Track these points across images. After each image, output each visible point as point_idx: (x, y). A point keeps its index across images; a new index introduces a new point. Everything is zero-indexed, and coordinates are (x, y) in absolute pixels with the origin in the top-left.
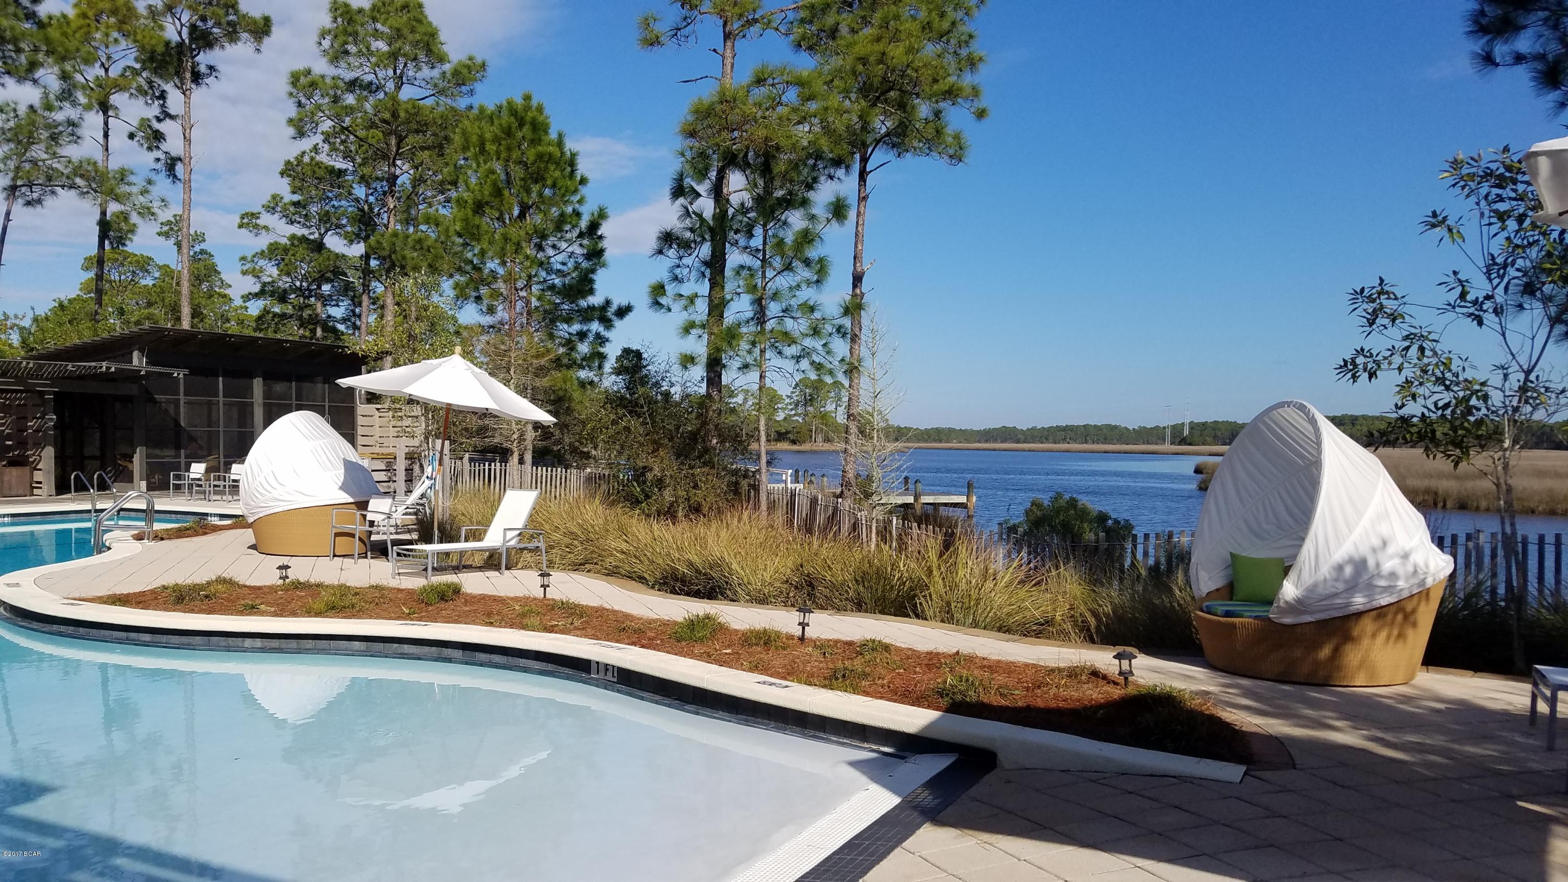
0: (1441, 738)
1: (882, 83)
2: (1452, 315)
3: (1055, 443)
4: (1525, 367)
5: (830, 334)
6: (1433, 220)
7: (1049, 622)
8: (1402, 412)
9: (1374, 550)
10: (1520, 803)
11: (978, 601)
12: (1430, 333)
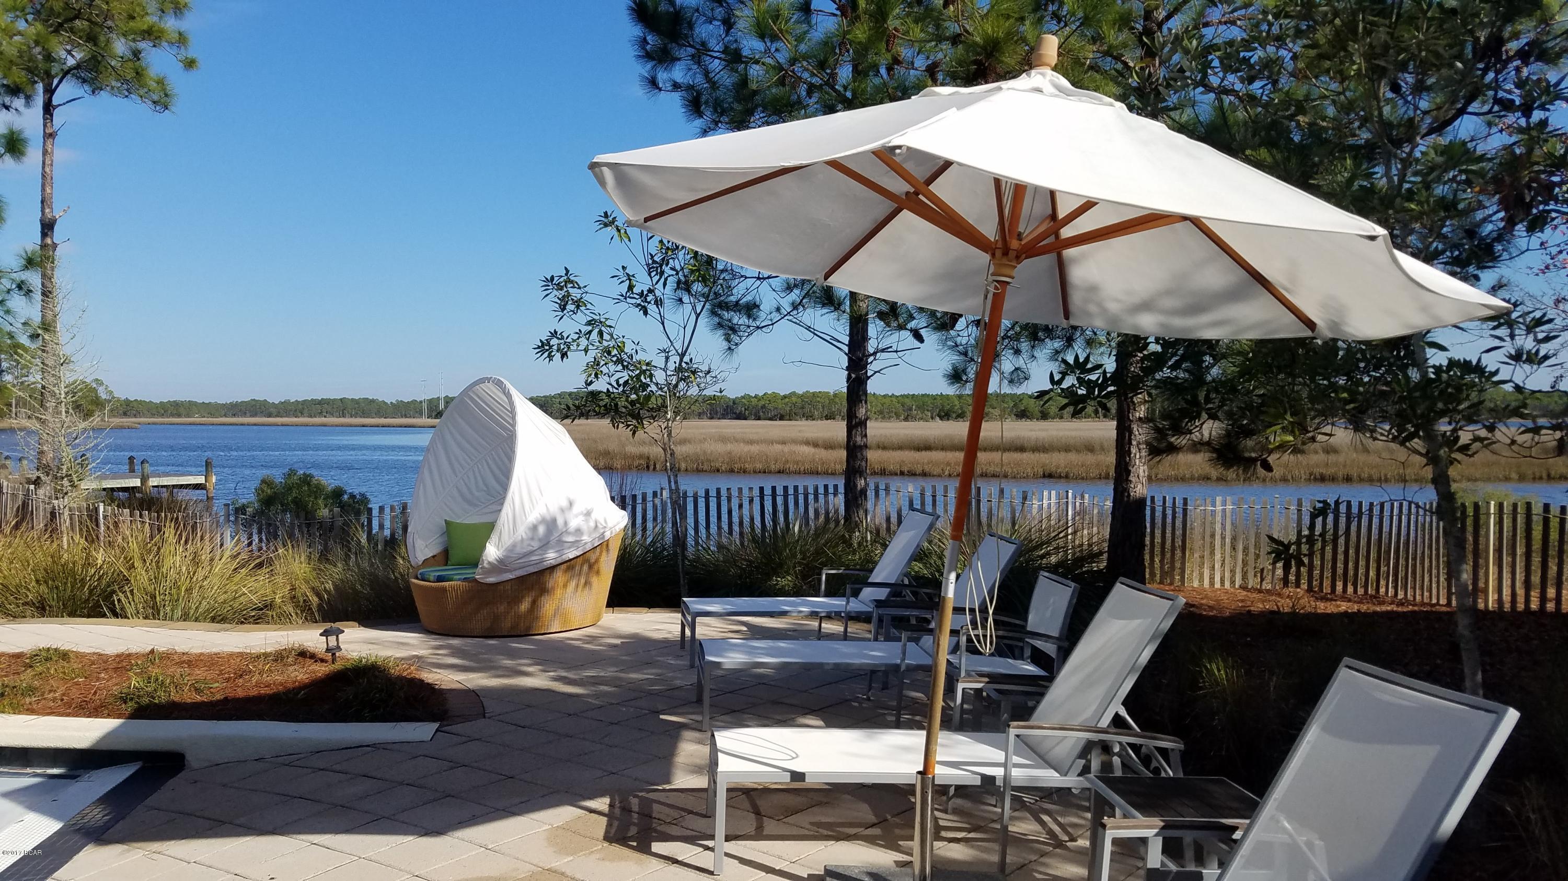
0: (612, 669)
1: (64, 9)
2: (623, 305)
3: (311, 416)
4: (680, 351)
5: (9, 291)
6: (606, 220)
7: (269, 606)
8: (590, 388)
9: (562, 510)
10: (662, 717)
11: (189, 590)
12: (607, 319)
